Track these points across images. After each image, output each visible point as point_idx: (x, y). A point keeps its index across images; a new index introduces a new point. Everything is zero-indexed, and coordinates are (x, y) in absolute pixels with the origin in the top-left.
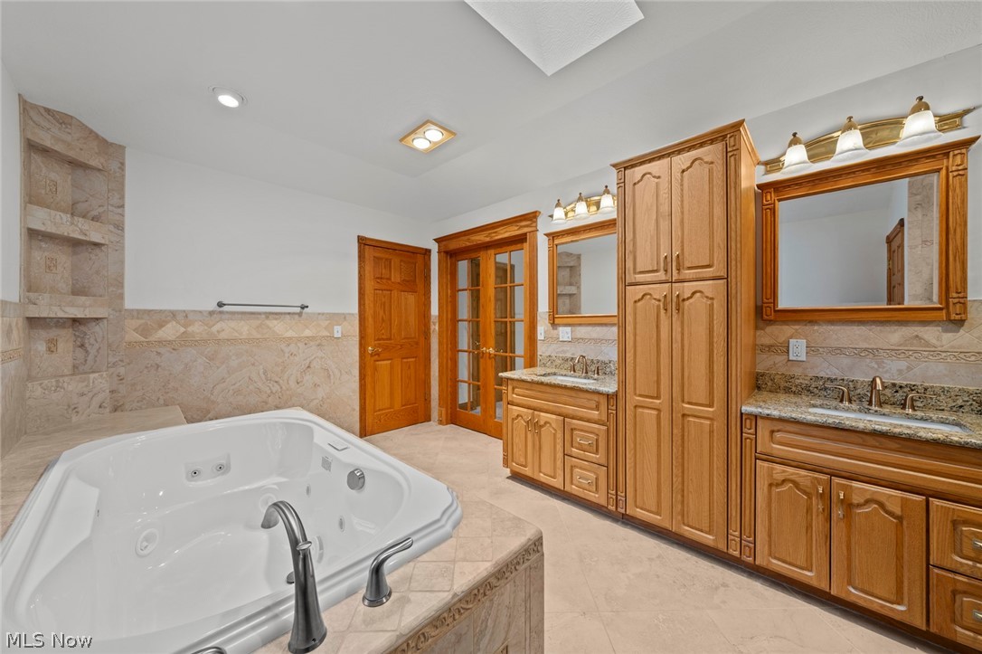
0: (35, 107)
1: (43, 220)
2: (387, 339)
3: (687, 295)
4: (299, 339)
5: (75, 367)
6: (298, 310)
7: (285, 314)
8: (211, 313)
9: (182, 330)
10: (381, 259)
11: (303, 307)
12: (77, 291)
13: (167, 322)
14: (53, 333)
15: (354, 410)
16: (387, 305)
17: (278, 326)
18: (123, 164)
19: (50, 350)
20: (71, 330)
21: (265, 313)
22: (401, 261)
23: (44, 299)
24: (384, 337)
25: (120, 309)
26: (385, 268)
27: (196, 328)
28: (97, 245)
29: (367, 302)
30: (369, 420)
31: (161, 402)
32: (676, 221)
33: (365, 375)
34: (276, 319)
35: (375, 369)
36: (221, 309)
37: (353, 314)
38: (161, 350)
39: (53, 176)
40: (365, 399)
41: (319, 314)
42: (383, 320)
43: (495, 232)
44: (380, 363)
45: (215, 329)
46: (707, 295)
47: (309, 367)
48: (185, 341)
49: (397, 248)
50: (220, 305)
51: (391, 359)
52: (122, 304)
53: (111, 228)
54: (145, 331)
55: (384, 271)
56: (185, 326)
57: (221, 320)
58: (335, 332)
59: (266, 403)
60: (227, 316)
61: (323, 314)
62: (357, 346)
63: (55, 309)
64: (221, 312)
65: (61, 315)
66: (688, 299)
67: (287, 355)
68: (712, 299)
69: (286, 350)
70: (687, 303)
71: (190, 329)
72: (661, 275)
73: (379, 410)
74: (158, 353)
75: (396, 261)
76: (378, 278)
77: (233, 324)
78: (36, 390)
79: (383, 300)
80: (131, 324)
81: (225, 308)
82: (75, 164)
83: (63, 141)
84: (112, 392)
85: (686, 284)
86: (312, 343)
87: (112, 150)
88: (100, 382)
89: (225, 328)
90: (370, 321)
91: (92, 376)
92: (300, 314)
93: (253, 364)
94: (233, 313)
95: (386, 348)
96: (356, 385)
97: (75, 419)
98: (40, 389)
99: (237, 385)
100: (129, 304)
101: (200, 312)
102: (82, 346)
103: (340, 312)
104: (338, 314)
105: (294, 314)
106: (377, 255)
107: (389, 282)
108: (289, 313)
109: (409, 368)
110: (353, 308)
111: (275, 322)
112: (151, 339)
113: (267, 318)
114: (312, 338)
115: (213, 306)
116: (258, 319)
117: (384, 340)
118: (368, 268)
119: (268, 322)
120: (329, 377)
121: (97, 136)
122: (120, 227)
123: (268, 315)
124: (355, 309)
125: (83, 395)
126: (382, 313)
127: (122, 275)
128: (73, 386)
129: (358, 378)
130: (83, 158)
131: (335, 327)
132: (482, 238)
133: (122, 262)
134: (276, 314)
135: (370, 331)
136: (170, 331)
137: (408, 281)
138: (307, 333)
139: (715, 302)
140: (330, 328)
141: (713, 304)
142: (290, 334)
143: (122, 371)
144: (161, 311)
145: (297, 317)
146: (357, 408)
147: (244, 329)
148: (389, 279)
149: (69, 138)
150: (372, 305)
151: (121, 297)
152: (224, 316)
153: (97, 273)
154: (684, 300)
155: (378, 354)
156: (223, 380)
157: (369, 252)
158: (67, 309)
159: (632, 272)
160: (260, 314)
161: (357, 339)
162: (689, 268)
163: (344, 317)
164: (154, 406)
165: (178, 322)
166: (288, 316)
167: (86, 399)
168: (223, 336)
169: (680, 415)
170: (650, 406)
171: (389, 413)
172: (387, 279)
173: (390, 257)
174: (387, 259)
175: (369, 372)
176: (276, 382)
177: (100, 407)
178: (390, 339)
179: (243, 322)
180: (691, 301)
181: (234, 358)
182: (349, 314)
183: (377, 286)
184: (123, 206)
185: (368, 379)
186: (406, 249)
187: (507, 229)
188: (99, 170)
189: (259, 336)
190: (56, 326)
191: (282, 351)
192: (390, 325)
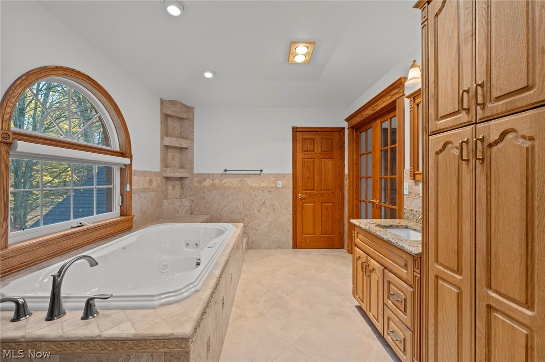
0: (166, 101)
1: (169, 141)
2: (311, 190)
3: (495, 137)
4: (259, 188)
5: (181, 196)
6: (259, 172)
7: (252, 174)
8: (222, 174)
9: (212, 182)
10: (308, 139)
11: (261, 171)
12: (182, 167)
13: (206, 179)
14: (174, 182)
15: (289, 231)
16: (311, 168)
17: (250, 181)
18: (193, 114)
19: (173, 189)
20: (179, 182)
21: (243, 174)
22: (321, 138)
23: (168, 170)
24: (310, 188)
25: (192, 173)
26: (310, 144)
27: (216, 182)
28: (186, 148)
29: (298, 166)
30: (299, 239)
31: (205, 213)
32: (480, 39)
33: (296, 211)
34: (248, 177)
35: (303, 208)
36: (226, 173)
37: (289, 174)
38: (205, 191)
39: (174, 124)
40: (296, 226)
41: (269, 174)
42: (308, 178)
43: (376, 105)
44: (306, 204)
45: (223, 182)
46: (523, 133)
47: (264, 203)
48: (213, 187)
49: (318, 130)
50: (225, 171)
51: (314, 203)
52: (193, 171)
53: (190, 141)
54: (200, 182)
55: (309, 146)
56: (213, 180)
57: (226, 178)
58: (278, 184)
59: (244, 219)
60: (228, 176)
61: (272, 174)
62: (291, 194)
63: (172, 174)
64: (226, 174)
65: (174, 176)
66: (496, 143)
67: (253, 196)
68: (531, 139)
69: (253, 193)
70: (495, 149)
71: (214, 182)
72: (463, 117)
73: (306, 234)
74: (204, 192)
75: (318, 138)
76: (305, 151)
77: (230, 180)
78: (166, 203)
79: (309, 165)
80: (196, 179)
81: (227, 172)
82: (181, 119)
83: (174, 111)
84: (190, 206)
85: (492, 122)
86: (266, 190)
87: (190, 110)
88: (186, 202)
89: (227, 182)
90: (300, 179)
91: (184, 199)
92: (260, 175)
93: (238, 200)
94: (230, 174)
95: (310, 195)
96: (290, 217)
97: (178, 215)
98: (167, 203)
99: (231, 209)
100: (196, 171)
101: (218, 174)
102: (182, 188)
103: (280, 173)
104: (280, 174)
105: (257, 174)
106: (304, 137)
107: (313, 153)
108: (254, 174)
109: (327, 210)
110: (289, 170)
111: (248, 179)
112: (202, 186)
113: (244, 176)
114: (266, 188)
115: (222, 172)
116: (240, 177)
117: (309, 190)
118: (299, 145)
119: (245, 179)
120: (275, 210)
121: (185, 106)
122: (192, 140)
123: (245, 175)
124: (290, 171)
125: (180, 206)
126: (307, 173)
127: (193, 160)
128: (177, 203)
129: (292, 212)
130: (181, 115)
131: (278, 182)
132: (369, 112)
133: (193, 154)
134: (248, 174)
135: (300, 183)
136: (207, 183)
137: (327, 151)
138: (263, 185)
139: (536, 143)
140: (275, 182)
141: (533, 147)
142: (255, 185)
143: (193, 198)
144: (205, 174)
145: (258, 176)
146: (291, 231)
147: (235, 182)
148: (313, 151)
149: (176, 109)
150: (301, 168)
151: (193, 168)
152: (227, 176)
153: (186, 159)
154: (490, 146)
155: (305, 199)
156: (226, 206)
157: (299, 136)
158: (175, 174)
159: (433, 119)
160: (241, 174)
161: (291, 189)
162: (498, 98)
163: (284, 176)
164: (202, 214)
165: (210, 179)
166: (254, 176)
167: (181, 208)
168: (226, 185)
169: (484, 304)
170: (450, 280)
171: (312, 237)
172: (312, 151)
173: (314, 137)
174: (311, 139)
175: (299, 209)
176: (248, 209)
177: (186, 212)
178: (314, 190)
179: (234, 179)
180: (500, 145)
181: (230, 196)
182: (286, 174)
183: (305, 156)
184: (193, 132)
185: (299, 215)
186: (325, 130)
187: (384, 101)
188: (187, 119)
189: (240, 186)
190: (175, 180)
191: (251, 194)
192: (314, 181)
